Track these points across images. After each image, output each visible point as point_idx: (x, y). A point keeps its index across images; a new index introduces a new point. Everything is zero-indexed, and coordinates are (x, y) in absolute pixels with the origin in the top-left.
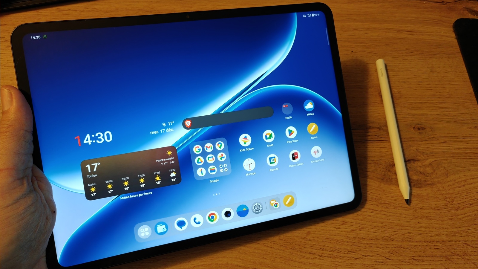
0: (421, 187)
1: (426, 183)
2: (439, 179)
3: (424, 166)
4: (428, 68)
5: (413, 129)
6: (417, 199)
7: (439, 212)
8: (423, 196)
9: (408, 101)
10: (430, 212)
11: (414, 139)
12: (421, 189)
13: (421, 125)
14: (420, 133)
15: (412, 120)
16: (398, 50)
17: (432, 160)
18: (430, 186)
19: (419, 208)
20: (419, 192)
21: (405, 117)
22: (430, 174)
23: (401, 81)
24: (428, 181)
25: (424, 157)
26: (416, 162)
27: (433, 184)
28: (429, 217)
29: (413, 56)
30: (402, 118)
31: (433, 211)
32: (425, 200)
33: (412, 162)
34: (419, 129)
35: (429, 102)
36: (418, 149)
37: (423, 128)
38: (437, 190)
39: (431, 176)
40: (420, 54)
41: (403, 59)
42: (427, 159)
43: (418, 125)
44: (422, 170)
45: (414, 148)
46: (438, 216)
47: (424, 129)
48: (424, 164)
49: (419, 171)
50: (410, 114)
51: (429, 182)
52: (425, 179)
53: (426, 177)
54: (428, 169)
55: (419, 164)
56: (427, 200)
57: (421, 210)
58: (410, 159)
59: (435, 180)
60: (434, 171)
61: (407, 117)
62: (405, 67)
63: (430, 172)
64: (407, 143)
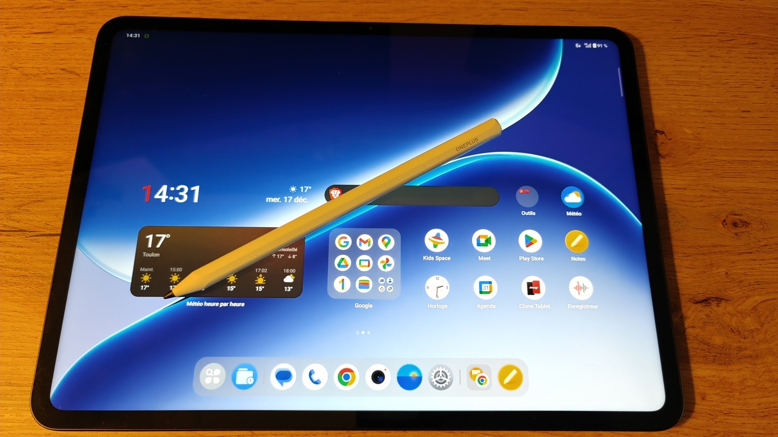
0: (729, 364)
1: (741, 353)
2: (771, 345)
3: (741, 313)
4: (765, 79)
5: (721, 225)
6: (717, 391)
7: (764, 422)
8: (732, 384)
9: (716, 158)
10: (745, 422)
11: (722, 249)
12: (730, 368)
13: (741, 215)
14: (736, 234)
15: (721, 203)
16: (701, 33)
17: (759, 299)
18: (750, 360)
19: (721, 412)
20: (724, 374)
21: (705, 196)
22: (752, 331)
23: (703, 108)
24: (746, 349)
25: (741, 293)
26: (723, 303)
27: (757, 357)
28: (742, 433)
29: (734, 49)
30: (699, 199)
31: (753, 421)
32: (737, 394)
33: (714, 304)
34: (735, 225)
35: (762, 159)
36: (729, 272)
37: (746, 222)
38: (764, 369)
39: (753, 338)
40: (749, 44)
41: (712, 56)
42: (748, 297)
43: (734, 215)
44: (734, 322)
45: (720, 270)
46: (762, 432)
47: (746, 224)
48: (740, 308)
49: (728, 326)
50: (716, 189)
51: (748, 352)
52: (739, 344)
53: (742, 340)
54: (748, 320)
55: (730, 308)
56: (740, 393)
57: (726, 417)
58: (710, 296)
59: (763, 346)
60: (762, 325)
61: (710, 197)
62: (714, 74)
63: (753, 328)
64: (706, 257)
